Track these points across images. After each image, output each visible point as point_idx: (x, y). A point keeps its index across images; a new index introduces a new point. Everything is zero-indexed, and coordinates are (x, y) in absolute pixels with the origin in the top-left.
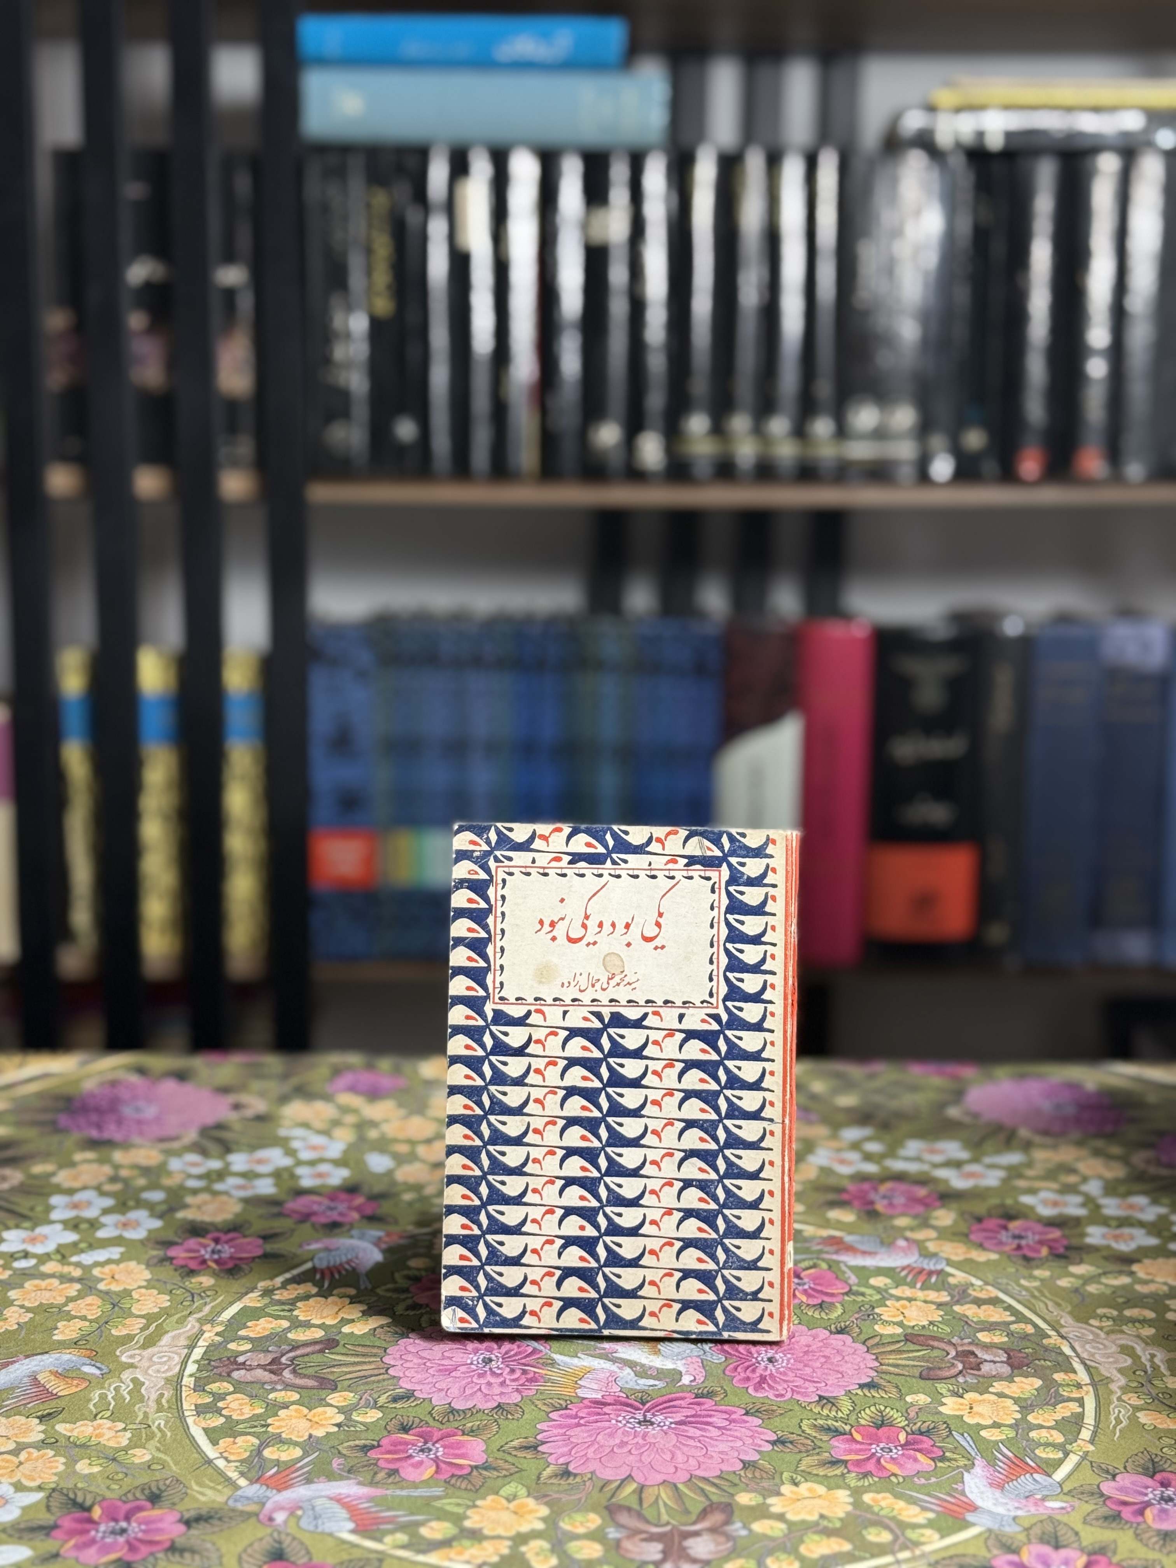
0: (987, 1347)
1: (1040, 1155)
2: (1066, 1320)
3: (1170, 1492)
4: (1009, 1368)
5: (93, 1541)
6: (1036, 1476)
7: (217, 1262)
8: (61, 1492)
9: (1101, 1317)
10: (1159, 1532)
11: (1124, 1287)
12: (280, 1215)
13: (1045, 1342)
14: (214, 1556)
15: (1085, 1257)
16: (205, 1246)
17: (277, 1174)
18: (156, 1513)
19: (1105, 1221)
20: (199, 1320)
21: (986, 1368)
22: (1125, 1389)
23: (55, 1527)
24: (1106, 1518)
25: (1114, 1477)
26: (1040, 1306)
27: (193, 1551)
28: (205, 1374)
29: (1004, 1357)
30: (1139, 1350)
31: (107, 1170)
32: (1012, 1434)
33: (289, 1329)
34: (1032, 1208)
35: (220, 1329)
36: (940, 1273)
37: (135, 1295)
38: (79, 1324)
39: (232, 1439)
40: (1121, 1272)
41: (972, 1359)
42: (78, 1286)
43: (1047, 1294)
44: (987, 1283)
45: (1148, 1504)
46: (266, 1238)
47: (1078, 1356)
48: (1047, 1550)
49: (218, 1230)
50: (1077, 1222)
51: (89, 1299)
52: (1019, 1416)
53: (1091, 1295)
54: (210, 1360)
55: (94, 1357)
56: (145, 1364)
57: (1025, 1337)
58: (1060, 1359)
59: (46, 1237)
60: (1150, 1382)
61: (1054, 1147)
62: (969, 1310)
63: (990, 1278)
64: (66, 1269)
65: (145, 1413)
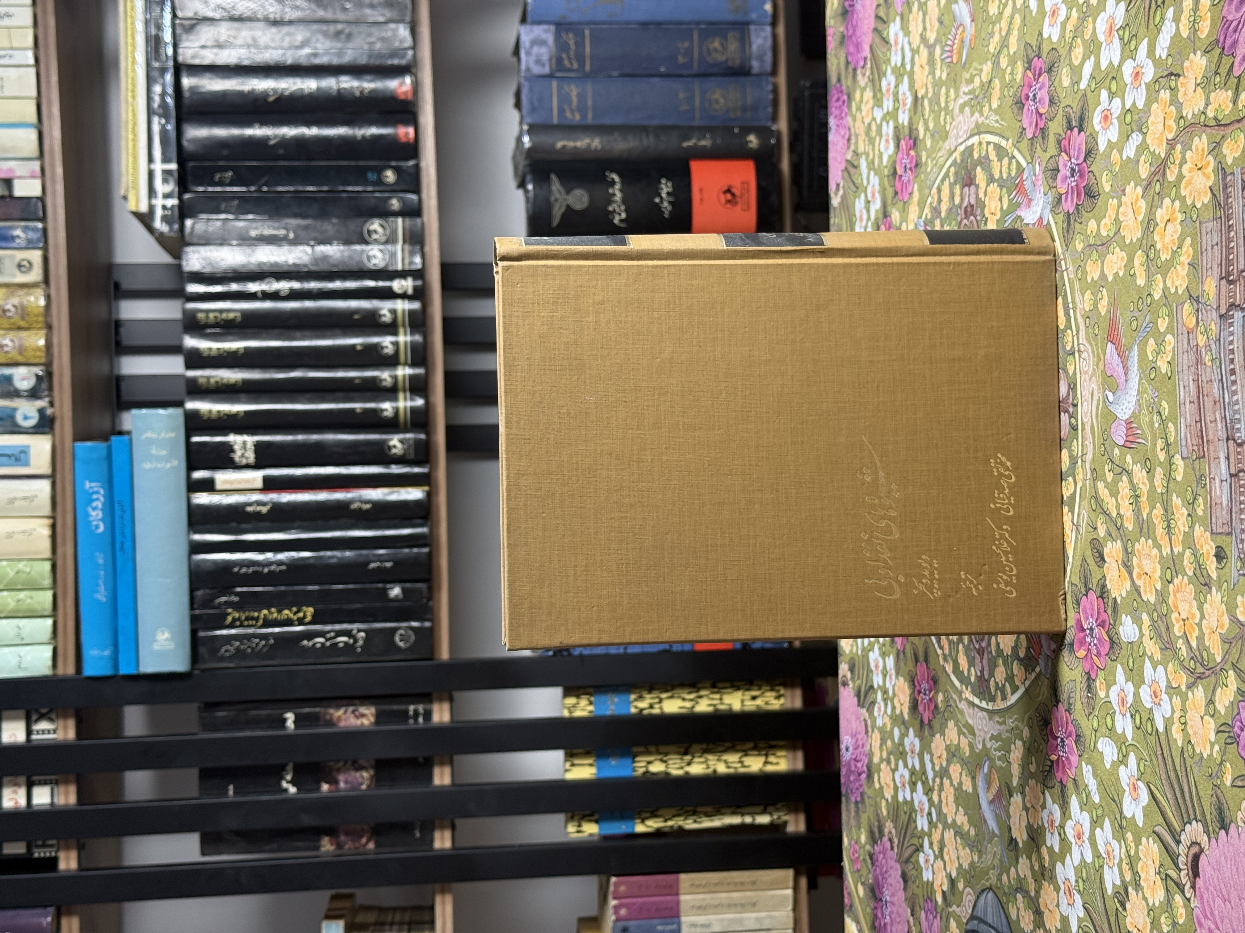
0: (962, 200)
1: (861, 149)
2: (949, 144)
3: (1031, 95)
4: (973, 187)
5: (1067, 758)
6: (1024, 178)
7: (930, 692)
8: (1044, 780)
9: (945, 123)
10: (1050, 106)
11: (930, 104)
12: (904, 652)
13: (958, 161)
14: (1072, 684)
15: (914, 127)
16: (923, 699)
17: (884, 655)
18: (1053, 723)
19: (896, 110)
20: (960, 701)
21: (973, 202)
22: (982, 115)
23: (1061, 782)
24: (1043, 138)
25: (1024, 129)
26: (941, 161)
27: (1069, 698)
28: (987, 697)
29: (966, 189)
30: (961, 101)
31: (883, 766)
32: (1004, 190)
33: (963, 643)
34: (890, 157)
35: (964, 687)
36: (925, 224)
37: (948, 743)
38: (964, 777)
39: (1016, 679)
40: (922, 105)
41: (969, 209)
42: (945, 779)
43: (934, 155)
44: (930, 194)
45: (1037, 109)
46: (917, 661)
47: (965, 141)
48: (1059, 176)
49: (914, 692)
50: (896, 128)
51: (951, 771)
52: (996, 184)
53: (934, 126)
54: (980, 693)
55: (980, 766)
56: (982, 734)
57: (956, 174)
58: (967, 153)
59: (920, 802)
60: (977, 97)
61: (857, 136)
62: (944, 207)
63: (927, 191)
64: (936, 788)
65: (1007, 731)
